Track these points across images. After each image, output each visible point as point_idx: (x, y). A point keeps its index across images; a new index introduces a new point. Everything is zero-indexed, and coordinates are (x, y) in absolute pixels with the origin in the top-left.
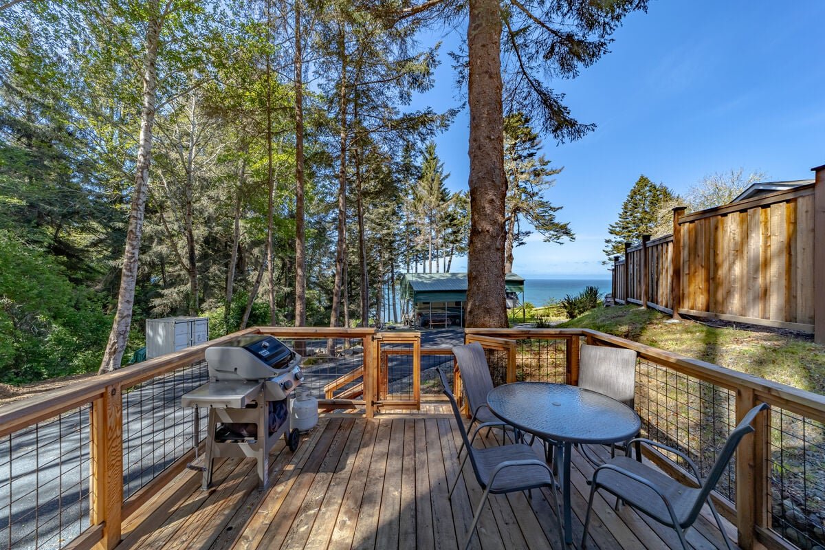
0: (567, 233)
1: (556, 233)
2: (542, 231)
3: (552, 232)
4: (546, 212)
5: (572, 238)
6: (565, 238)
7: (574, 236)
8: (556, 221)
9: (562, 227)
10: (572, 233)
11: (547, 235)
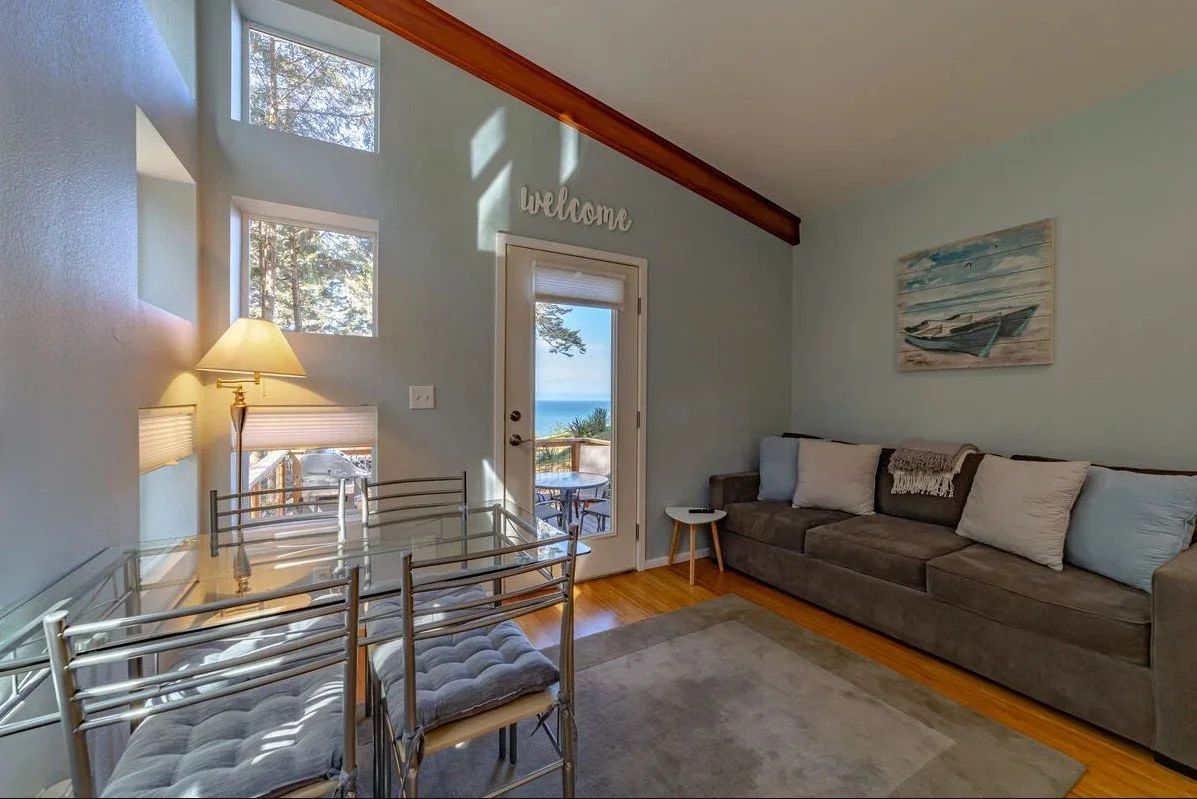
0: (577, 342)
1: (564, 342)
2: (547, 338)
3: (559, 341)
4: (552, 313)
5: (582, 349)
6: (574, 349)
7: (585, 347)
8: (564, 326)
9: (570, 335)
10: (583, 342)
11: (553, 343)
